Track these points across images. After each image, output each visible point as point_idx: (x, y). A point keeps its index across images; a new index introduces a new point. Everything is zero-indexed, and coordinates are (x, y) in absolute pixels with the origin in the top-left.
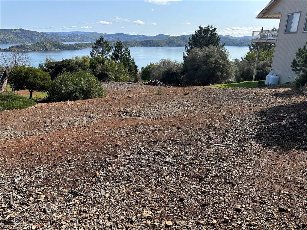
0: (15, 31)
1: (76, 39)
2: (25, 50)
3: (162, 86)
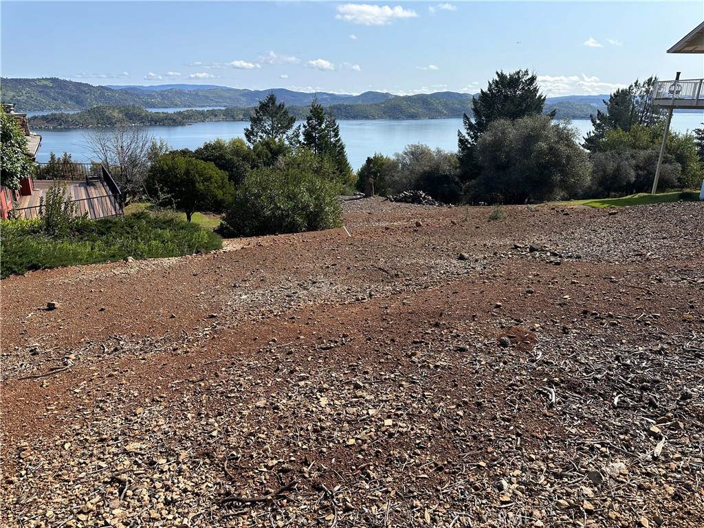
0: (40, 84)
2: (63, 127)
3: (432, 204)
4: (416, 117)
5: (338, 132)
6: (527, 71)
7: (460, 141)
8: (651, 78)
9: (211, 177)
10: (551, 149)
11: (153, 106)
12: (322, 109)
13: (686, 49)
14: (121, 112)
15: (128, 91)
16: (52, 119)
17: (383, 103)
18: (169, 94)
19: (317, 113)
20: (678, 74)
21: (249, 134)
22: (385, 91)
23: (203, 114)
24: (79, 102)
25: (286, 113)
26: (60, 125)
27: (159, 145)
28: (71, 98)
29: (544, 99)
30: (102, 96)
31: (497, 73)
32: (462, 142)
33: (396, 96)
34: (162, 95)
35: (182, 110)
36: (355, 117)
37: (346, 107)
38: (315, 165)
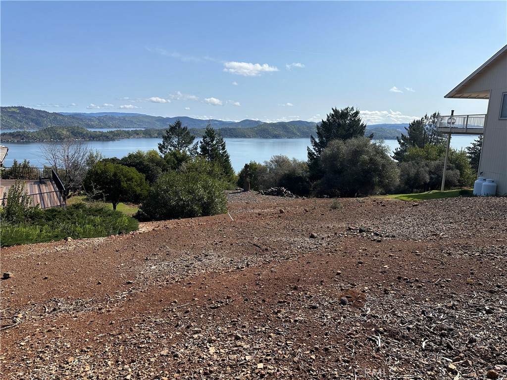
0: (9, 110)
1: (110, 124)
2: (24, 141)
3: (291, 197)
4: (279, 137)
5: (224, 147)
6: (353, 108)
7: (309, 153)
8: (435, 114)
9: (132, 178)
10: (371, 159)
11: (92, 127)
12: (213, 131)
13: (457, 95)
14: (68, 131)
15: (74, 116)
16: (17, 135)
17: (256, 127)
18: (104, 119)
19: (210, 134)
20: (453, 111)
21: (161, 147)
22: (257, 120)
23: (128, 133)
24: (37, 123)
25: (188, 133)
26: (23, 139)
27: (95, 154)
28: (32, 121)
29: (365, 126)
30: (55, 119)
31: (333, 109)
32: (310, 154)
33: (265, 123)
34: (99, 119)
35: (113, 130)
36: (236, 136)
37: (230, 130)
38: (209, 169)
